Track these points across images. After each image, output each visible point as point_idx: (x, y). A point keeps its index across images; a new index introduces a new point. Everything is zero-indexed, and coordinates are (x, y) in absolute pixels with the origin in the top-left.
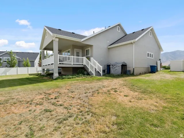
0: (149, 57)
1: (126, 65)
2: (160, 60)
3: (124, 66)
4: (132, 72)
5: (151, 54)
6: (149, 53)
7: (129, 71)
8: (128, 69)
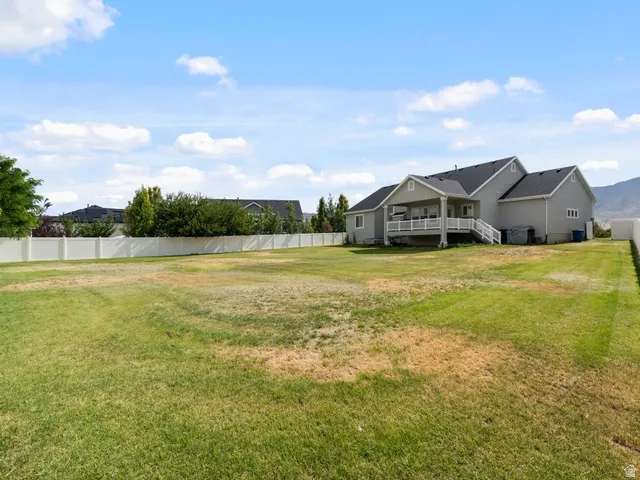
0: (571, 217)
1: (534, 231)
2: (592, 219)
3: (531, 232)
4: (544, 240)
5: (574, 210)
6: (571, 210)
7: (540, 239)
8: (536, 236)
